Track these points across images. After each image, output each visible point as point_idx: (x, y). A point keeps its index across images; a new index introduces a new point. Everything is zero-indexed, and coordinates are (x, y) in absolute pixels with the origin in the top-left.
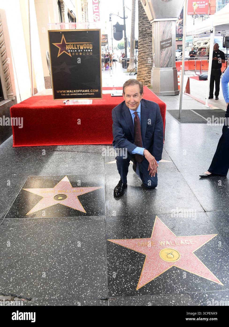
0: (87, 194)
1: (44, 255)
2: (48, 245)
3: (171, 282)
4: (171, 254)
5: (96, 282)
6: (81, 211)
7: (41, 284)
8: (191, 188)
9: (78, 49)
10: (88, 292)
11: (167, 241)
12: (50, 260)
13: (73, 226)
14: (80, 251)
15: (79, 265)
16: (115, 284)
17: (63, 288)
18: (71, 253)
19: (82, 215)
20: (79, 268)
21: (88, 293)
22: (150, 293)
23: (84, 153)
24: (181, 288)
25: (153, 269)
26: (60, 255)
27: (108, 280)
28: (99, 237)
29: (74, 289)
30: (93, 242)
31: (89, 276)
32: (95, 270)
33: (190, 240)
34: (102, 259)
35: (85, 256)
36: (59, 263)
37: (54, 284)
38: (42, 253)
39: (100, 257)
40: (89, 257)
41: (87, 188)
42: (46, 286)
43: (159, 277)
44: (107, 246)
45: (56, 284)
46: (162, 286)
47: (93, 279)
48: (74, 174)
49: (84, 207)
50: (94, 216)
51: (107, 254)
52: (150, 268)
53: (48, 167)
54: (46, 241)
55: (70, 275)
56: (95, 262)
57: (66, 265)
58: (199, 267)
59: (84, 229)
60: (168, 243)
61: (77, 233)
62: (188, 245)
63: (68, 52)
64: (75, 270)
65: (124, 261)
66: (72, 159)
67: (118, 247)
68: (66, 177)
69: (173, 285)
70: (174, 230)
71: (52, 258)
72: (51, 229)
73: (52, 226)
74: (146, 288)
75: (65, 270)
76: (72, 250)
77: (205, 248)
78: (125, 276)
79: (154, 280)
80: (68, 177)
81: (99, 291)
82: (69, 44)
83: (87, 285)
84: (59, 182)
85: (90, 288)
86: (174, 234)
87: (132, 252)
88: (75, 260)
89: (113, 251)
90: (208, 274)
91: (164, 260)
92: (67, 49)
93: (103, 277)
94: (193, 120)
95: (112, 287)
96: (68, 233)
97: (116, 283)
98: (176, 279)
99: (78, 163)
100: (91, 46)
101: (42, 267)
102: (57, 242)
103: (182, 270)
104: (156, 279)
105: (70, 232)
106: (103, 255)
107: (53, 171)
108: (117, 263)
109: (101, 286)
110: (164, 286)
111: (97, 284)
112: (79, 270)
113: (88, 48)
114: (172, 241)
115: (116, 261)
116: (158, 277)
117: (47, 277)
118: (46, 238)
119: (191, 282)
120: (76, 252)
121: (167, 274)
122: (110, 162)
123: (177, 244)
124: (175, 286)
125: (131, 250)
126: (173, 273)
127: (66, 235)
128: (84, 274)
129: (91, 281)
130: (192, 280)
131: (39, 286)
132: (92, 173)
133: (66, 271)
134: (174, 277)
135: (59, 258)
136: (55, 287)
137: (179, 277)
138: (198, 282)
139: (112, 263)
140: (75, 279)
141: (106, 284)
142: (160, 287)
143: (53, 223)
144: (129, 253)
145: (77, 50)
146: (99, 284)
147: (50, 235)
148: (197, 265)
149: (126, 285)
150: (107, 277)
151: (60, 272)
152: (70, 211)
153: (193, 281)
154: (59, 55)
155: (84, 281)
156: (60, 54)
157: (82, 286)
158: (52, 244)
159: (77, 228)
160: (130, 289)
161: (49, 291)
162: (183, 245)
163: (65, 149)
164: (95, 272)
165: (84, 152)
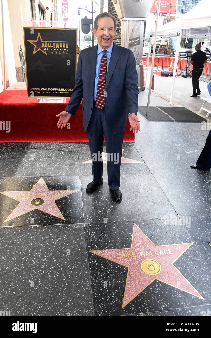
0: (64, 198)
1: (26, 270)
2: (29, 258)
3: (154, 298)
4: (151, 266)
5: (82, 300)
6: (60, 217)
7: (24, 306)
8: (164, 192)
9: (54, 47)
10: (74, 312)
11: (147, 251)
12: (32, 276)
13: (53, 235)
14: (62, 265)
15: (63, 281)
16: (100, 302)
17: (48, 309)
18: (53, 267)
19: (61, 223)
20: (63, 284)
21: (74, 314)
22: (135, 311)
23: (58, 152)
24: (165, 304)
25: (137, 284)
26: (43, 270)
27: (93, 297)
28: (80, 248)
29: (59, 310)
30: (75, 254)
31: (74, 294)
32: (79, 287)
33: (168, 250)
34: (85, 274)
35: (68, 270)
36: (42, 279)
37: (39, 304)
38: (23, 268)
39: (83, 271)
40: (72, 271)
41: (64, 191)
42: (30, 308)
43: (143, 292)
44: (89, 258)
45: (40, 305)
46: (146, 303)
47: (78, 297)
48: (50, 175)
49: (62, 213)
50: (74, 223)
51: (90, 267)
52: (133, 282)
53: (23, 167)
54: (26, 254)
55: (55, 293)
56: (78, 277)
57: (49, 281)
58: (180, 279)
59: (64, 239)
60: (148, 254)
61: (57, 244)
62: (167, 255)
63: (44, 51)
64: (59, 286)
65: (107, 275)
66: (47, 158)
67: (100, 259)
68: (42, 178)
69: (157, 301)
70: (152, 238)
71: (35, 274)
72: (31, 239)
73: (31, 236)
74: (131, 305)
75: (48, 287)
76: (54, 263)
77: (183, 258)
78: (109, 293)
79: (138, 296)
80: (44, 179)
81: (85, 311)
82: (45, 42)
83: (72, 304)
84: (35, 184)
85: (75, 308)
86: (153, 243)
87: (114, 265)
88: (58, 275)
89: (95, 263)
90: (189, 287)
91: (146, 273)
92: (42, 47)
93: (88, 294)
94: (159, 118)
95: (98, 305)
96: (49, 244)
97: (102, 301)
98: (159, 294)
99: (52, 163)
100: (67, 45)
101: (25, 285)
102: (38, 255)
103: (164, 283)
104: (140, 295)
105: (50, 243)
106: (86, 269)
107: (28, 171)
108: (100, 278)
109: (86, 305)
110: (148, 302)
111: (82, 302)
112: (62, 287)
113: (64, 47)
114: (151, 251)
115: (99, 276)
116: (141, 293)
117: (31, 297)
118: (26, 250)
119: (174, 296)
120: (58, 266)
121: (150, 289)
122: (84, 162)
123: (157, 254)
124: (159, 302)
125: (113, 263)
126: (156, 287)
127: (47, 246)
128: (68, 291)
129: (76, 299)
130: (174, 294)
131: (23, 308)
132: (68, 175)
133: (50, 288)
134: (157, 292)
135: (41, 273)
136: (40, 308)
137: (162, 292)
138: (181, 297)
139: (95, 277)
140: (60, 297)
141: (91, 302)
142: (144, 304)
143: (32, 232)
144: (111, 266)
145: (53, 49)
146: (84, 303)
147: (30, 246)
148: (178, 278)
149: (112, 302)
150: (92, 294)
151: (44, 290)
152: (49, 217)
153: (176, 295)
154: (34, 53)
155: (70, 300)
156: (35, 51)
157: (68, 305)
158: (33, 257)
159: (58, 238)
160: (116, 307)
161: (33, 313)
162: (162, 255)
163: (39, 146)
164: (79, 288)
165: (57, 150)
